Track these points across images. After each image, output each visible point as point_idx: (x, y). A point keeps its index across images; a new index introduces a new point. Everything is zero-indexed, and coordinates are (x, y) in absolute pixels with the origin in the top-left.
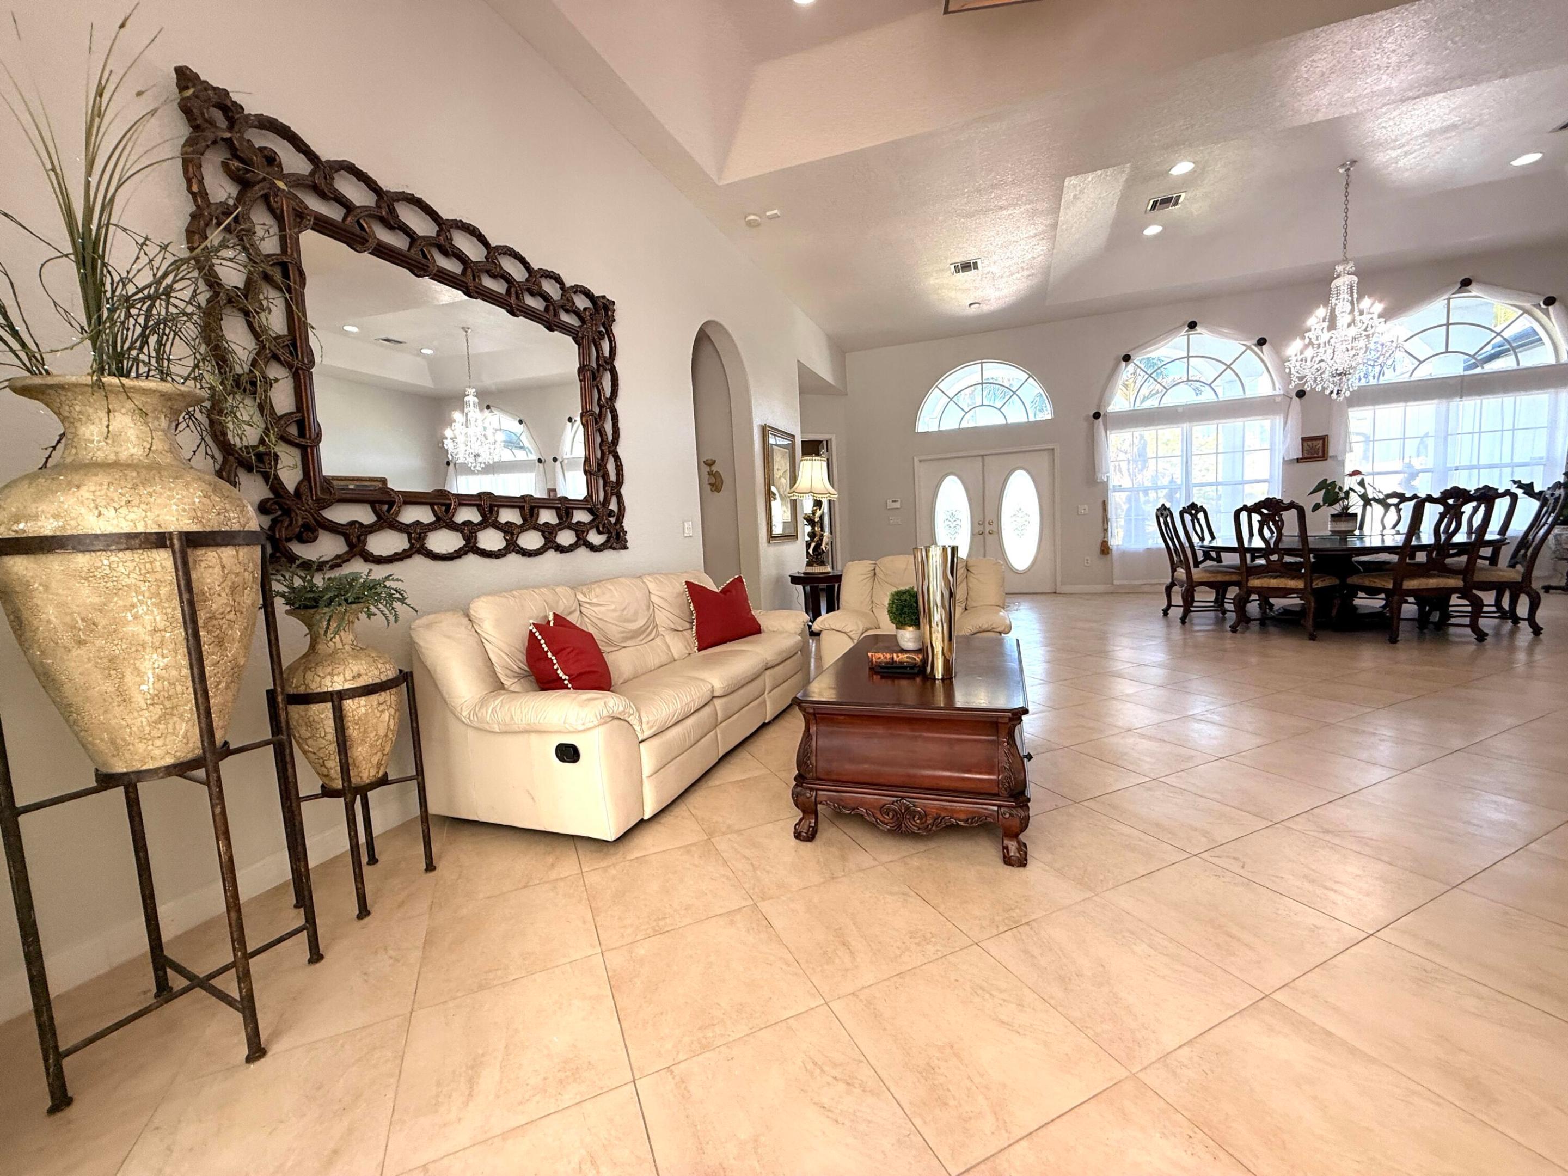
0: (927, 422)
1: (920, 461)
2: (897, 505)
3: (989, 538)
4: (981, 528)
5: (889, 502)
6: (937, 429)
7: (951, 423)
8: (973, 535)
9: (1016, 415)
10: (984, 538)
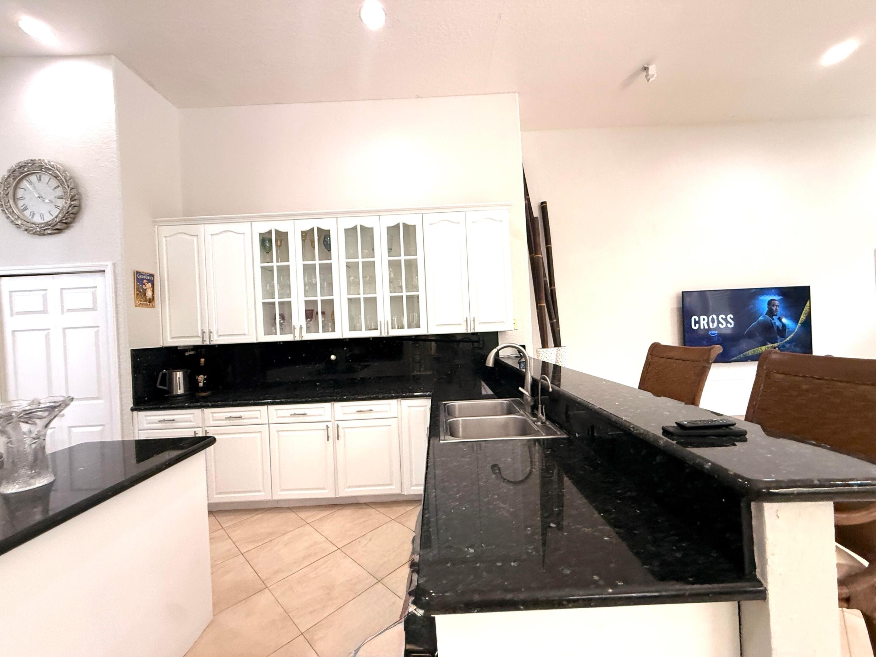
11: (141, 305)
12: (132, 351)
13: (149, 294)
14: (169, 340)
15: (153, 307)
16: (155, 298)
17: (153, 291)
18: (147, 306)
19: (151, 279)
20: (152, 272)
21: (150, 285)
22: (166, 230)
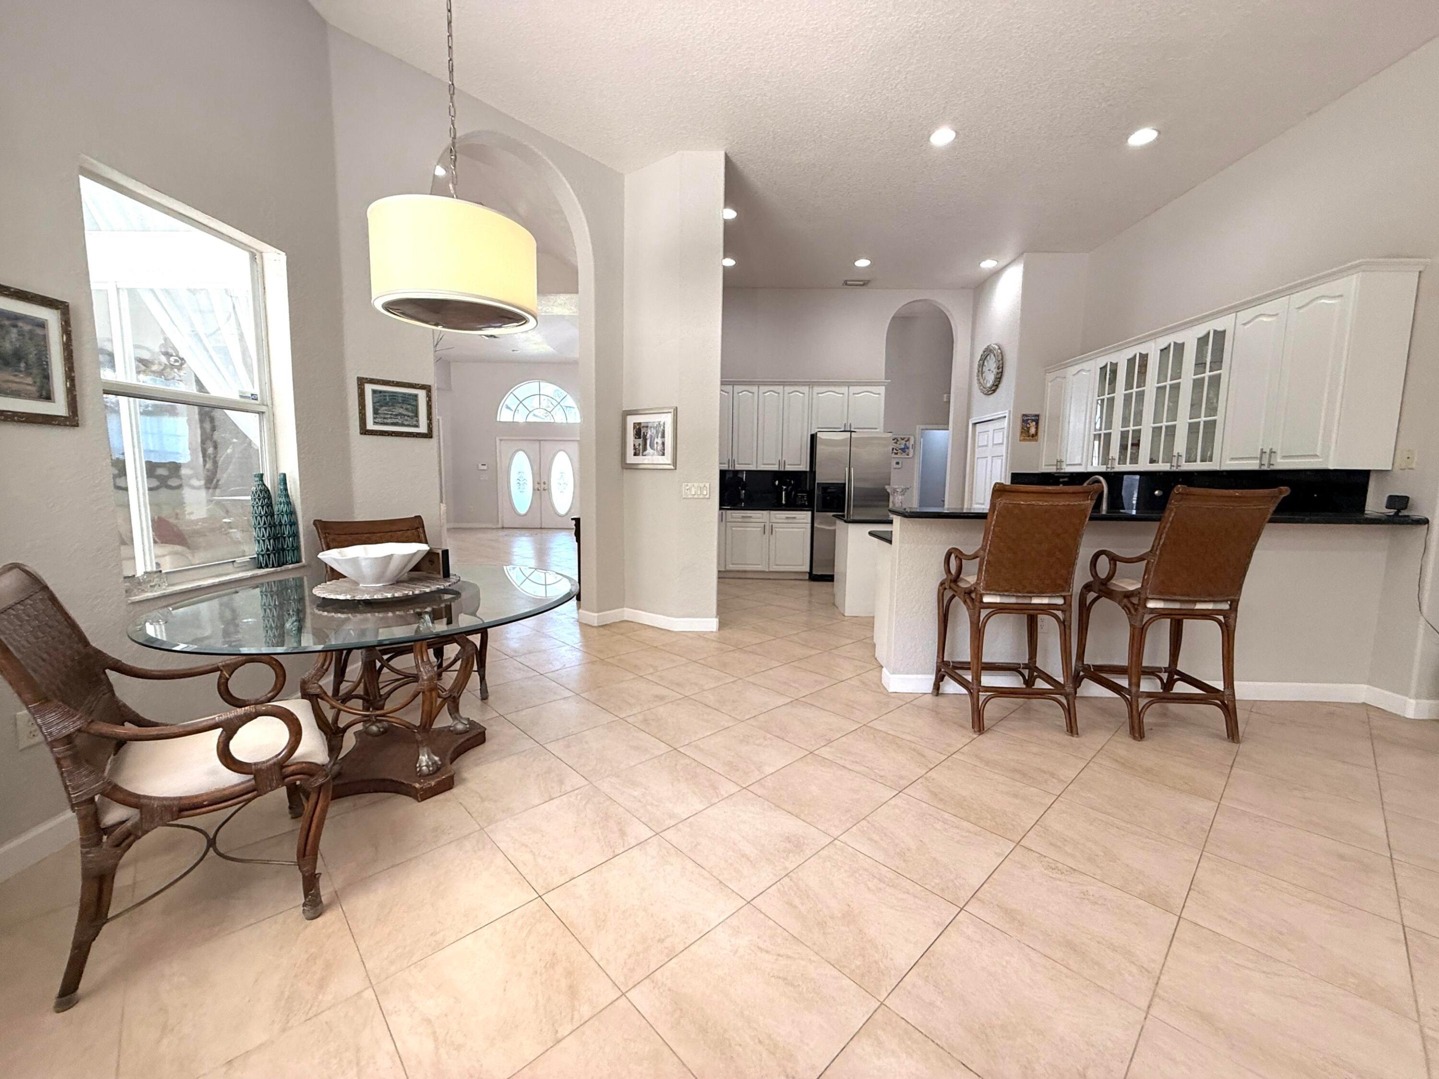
0: (505, 416)
1: (501, 440)
2: (485, 468)
3: (543, 492)
4: (537, 486)
5: (480, 465)
6: (511, 420)
7: (520, 418)
8: (534, 490)
9: (559, 418)
10: (541, 493)
11: (1024, 440)
12: (1013, 474)
13: (1033, 431)
14: (1043, 467)
15: (1036, 440)
16: (1039, 434)
17: (1037, 428)
18: (1030, 440)
19: (1036, 419)
20: (1037, 413)
21: (1034, 423)
22: (1050, 376)
